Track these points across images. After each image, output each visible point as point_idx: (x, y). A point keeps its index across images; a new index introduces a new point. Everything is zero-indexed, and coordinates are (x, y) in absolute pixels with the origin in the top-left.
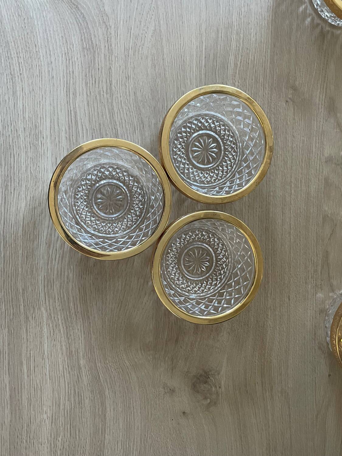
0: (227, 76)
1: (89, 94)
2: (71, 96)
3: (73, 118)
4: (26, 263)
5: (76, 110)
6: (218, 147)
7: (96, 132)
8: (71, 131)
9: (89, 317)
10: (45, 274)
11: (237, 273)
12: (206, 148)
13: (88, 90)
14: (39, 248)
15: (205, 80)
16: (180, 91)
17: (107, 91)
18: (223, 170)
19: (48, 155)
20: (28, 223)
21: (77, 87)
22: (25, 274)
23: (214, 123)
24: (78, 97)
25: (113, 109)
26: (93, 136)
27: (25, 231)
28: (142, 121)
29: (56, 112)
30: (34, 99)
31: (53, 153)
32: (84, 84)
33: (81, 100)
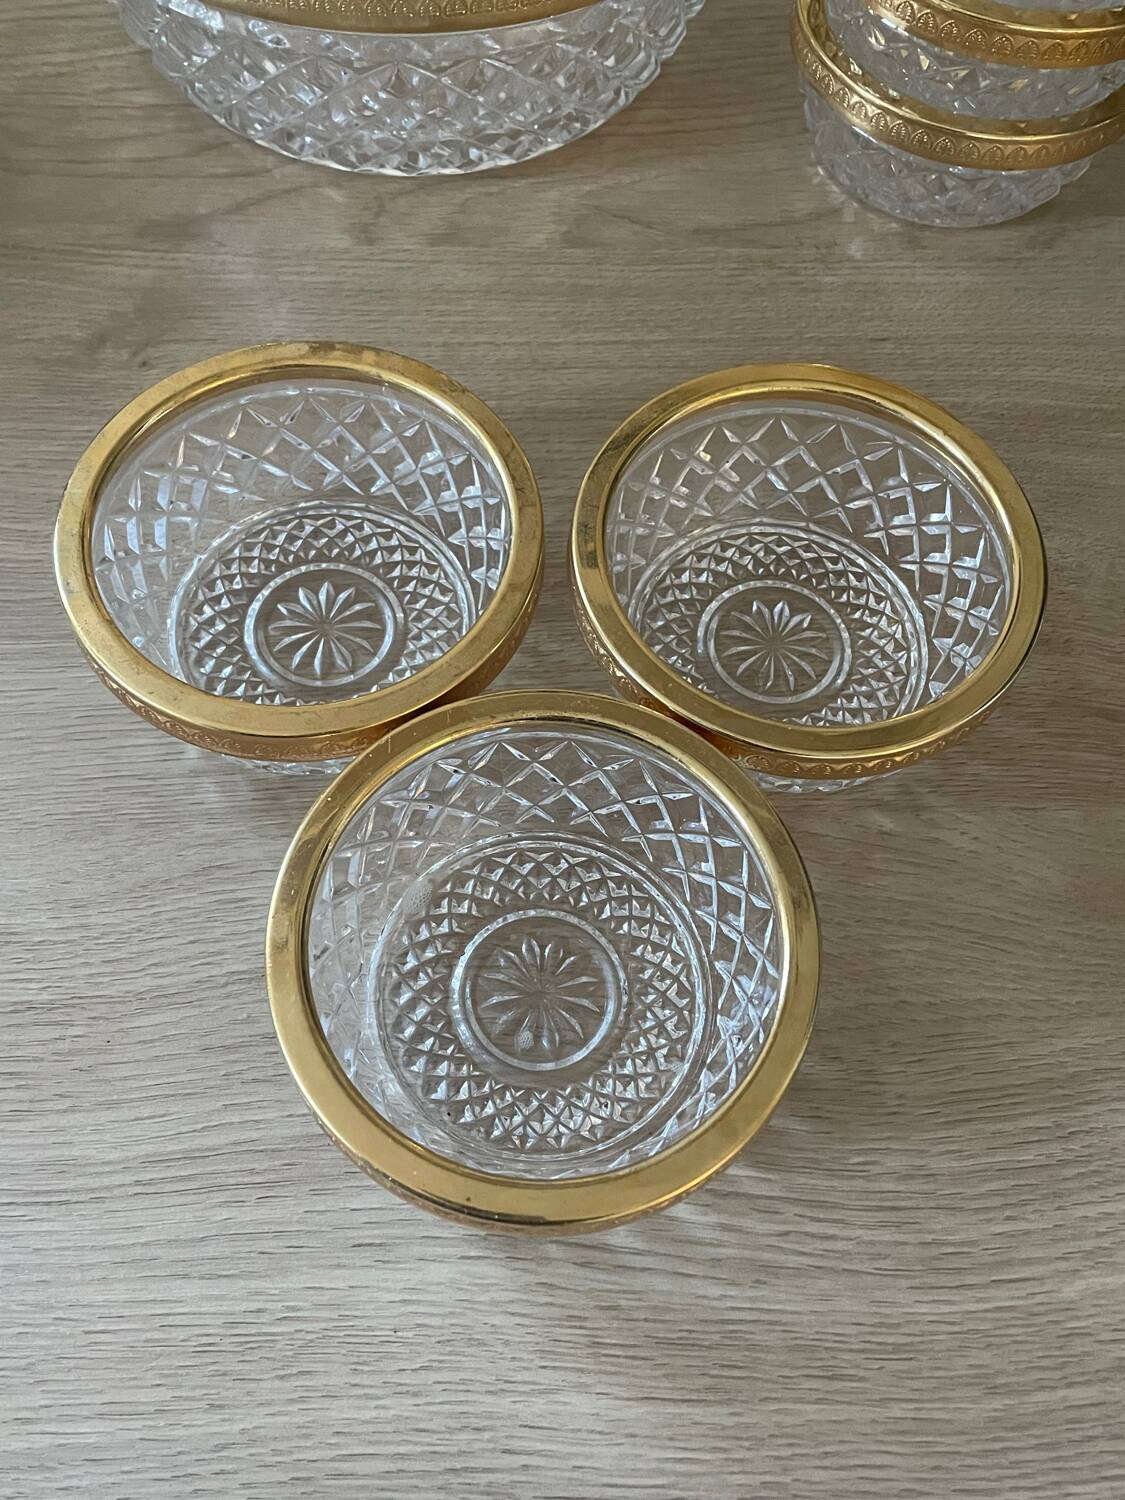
0: (30, 561)
1: (68, 1103)
2: (71, 1184)
3: (169, 1174)
4: (861, 1379)
5: (135, 1158)
6: (312, 582)
7: (237, 1067)
9: (1073, 1077)
10: (905, 1283)
11: (807, 495)
12: (318, 624)
13: (49, 1105)
14: (784, 1318)
15: (40, 638)
16: (78, 729)
17: (57, 1023)
18: (403, 562)
19: (341, 1285)
20: (666, 1376)
21: (30, 1159)
22: (916, 1384)
23: (218, 600)
24: (75, 1152)
25: (139, 996)
26: (255, 1080)
27: (708, 1389)
28: (196, 874)
29: (138, 1252)
30: (73, 1363)
31: (335, 1262)
32: (21, 1126)
33: (92, 1138)
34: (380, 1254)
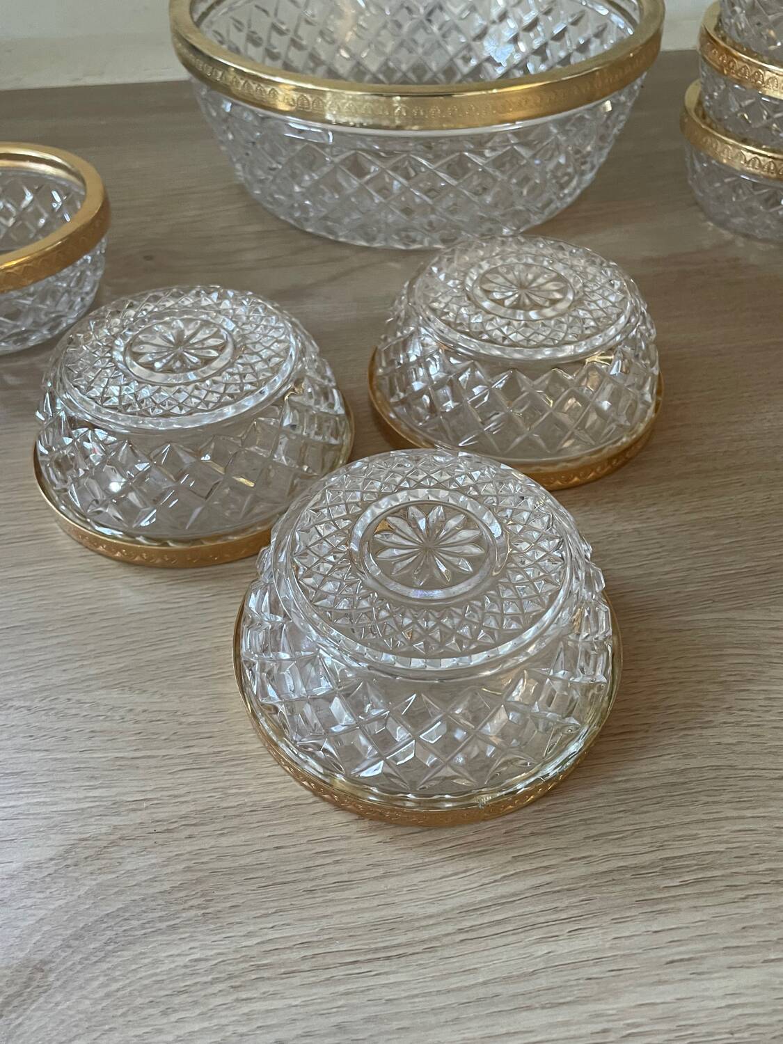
1: (381, 871)
2: (402, 939)
3: (486, 919)
5: (453, 909)
8: (542, 919)
13: (366, 874)
19: (668, 999)
21: (361, 921)
24: (400, 911)
29: (481, 992)
31: (657, 978)
32: (346, 894)
33: (409, 897)
34: (693, 967)
